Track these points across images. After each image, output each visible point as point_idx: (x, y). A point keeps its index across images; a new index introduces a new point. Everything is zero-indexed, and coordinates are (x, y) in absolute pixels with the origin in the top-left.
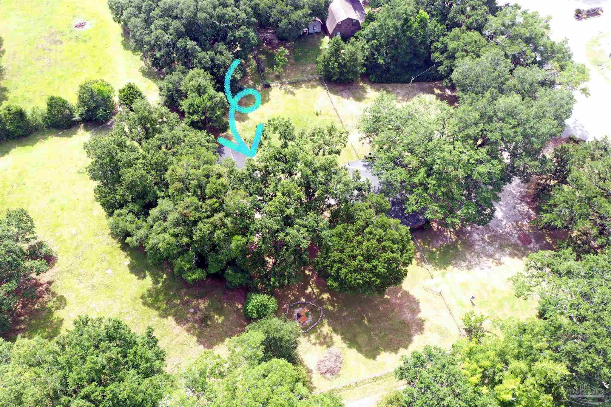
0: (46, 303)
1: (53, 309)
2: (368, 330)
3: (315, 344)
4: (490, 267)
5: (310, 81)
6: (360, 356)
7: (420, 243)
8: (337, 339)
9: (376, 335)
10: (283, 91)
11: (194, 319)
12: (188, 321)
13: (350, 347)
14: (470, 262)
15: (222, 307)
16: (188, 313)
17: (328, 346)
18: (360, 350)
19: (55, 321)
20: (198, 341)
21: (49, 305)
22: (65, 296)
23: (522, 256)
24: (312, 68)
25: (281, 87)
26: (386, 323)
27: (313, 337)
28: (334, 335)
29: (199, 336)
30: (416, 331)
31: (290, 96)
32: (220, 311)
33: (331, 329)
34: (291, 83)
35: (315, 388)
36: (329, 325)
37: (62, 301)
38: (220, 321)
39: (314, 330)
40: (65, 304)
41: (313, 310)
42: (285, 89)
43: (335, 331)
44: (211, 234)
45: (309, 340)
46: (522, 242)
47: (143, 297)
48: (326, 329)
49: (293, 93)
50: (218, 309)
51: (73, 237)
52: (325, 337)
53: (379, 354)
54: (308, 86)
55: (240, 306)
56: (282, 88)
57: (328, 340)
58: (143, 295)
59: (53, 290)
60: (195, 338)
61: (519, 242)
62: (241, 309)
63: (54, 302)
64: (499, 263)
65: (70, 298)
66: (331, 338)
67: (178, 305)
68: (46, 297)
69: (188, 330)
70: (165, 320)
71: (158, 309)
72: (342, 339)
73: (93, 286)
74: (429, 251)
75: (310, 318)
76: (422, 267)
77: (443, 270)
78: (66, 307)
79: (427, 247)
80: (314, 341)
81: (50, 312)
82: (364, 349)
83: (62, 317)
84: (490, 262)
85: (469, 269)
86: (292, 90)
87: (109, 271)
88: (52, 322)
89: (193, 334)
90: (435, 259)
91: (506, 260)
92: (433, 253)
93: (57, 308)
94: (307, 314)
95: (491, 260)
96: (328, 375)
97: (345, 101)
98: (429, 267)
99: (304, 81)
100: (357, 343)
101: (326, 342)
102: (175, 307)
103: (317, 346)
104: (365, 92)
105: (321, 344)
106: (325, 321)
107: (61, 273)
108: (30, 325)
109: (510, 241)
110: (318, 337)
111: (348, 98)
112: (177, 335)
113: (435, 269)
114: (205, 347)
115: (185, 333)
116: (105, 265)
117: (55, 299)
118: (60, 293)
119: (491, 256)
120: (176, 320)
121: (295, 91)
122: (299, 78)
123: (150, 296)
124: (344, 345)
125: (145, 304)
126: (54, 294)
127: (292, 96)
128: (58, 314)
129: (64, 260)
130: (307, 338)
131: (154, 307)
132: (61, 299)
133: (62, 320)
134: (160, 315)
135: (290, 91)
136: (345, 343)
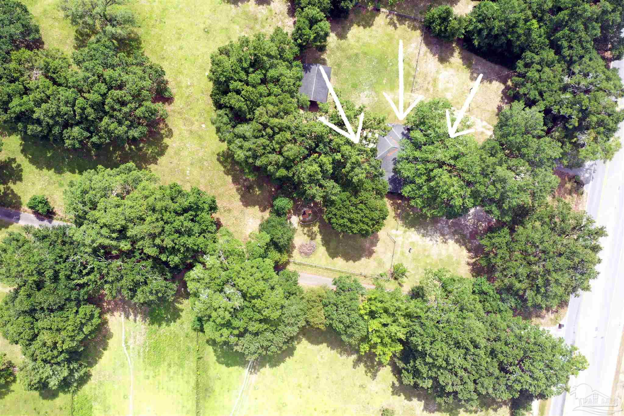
0: (161, 129)
1: (164, 136)
2: (339, 241)
3: (305, 234)
4: (437, 241)
5: (415, 20)
6: (326, 253)
7: (405, 204)
8: (319, 237)
9: (342, 246)
10: (388, 20)
11: (243, 184)
12: (239, 184)
13: (323, 245)
14: (427, 232)
15: (263, 185)
16: (241, 178)
17: (312, 239)
18: (328, 250)
19: (164, 145)
20: (240, 199)
21: (162, 132)
22: (173, 130)
23: (463, 245)
24: (424, 6)
25: (388, 15)
26: (352, 243)
27: (306, 229)
28: (318, 234)
29: (242, 196)
30: (366, 255)
31: (391, 29)
32: (260, 187)
33: (318, 230)
34: (398, 15)
35: (292, 257)
36: (319, 228)
37: (170, 133)
38: (258, 193)
39: (308, 226)
40: (172, 136)
41: (314, 213)
42: (391, 19)
43: (321, 232)
44: (266, 166)
45: (303, 230)
46: (470, 236)
47: (218, 155)
48: (316, 229)
50: (259, 184)
51: (187, 87)
52: (313, 233)
53: (337, 257)
54: (410, 25)
55: (273, 189)
56: (389, 17)
57: (313, 236)
58: (219, 153)
59: (166, 122)
60: (239, 197)
61: (468, 235)
62: (273, 191)
63: (166, 131)
64: (445, 242)
65: (176, 132)
66: (316, 235)
67: (237, 171)
68: (161, 125)
69: (238, 190)
70: (227, 176)
71: (225, 167)
72: (322, 238)
73: (191, 132)
74: (407, 213)
75: (310, 217)
76: (396, 220)
77: (407, 229)
78: (172, 138)
79: (408, 209)
80: (305, 232)
81: (162, 138)
82: (331, 250)
83: (168, 143)
84: (440, 239)
85: (423, 236)
86: (396, 22)
87: (203, 126)
88: (162, 144)
89: (239, 193)
90: (407, 219)
91: (451, 242)
92: (409, 215)
93: (167, 136)
94: (309, 214)
95: (441, 237)
96: (303, 254)
97: (430, 56)
98: (400, 222)
99: (410, 18)
100: (329, 245)
101: (312, 236)
102: (235, 170)
103: (306, 236)
104: (452, 55)
105: (309, 236)
106: (318, 224)
107: (174, 111)
108: (148, 139)
109: (463, 232)
110: (308, 231)
111: (434, 55)
112: (230, 189)
113: (403, 226)
114: (243, 205)
115: (235, 190)
116: (202, 120)
117: (166, 129)
118: (170, 126)
119: (443, 235)
120: (233, 180)
121: (398, 25)
122: (407, 12)
123: (223, 156)
124: (321, 243)
125: (218, 160)
126: (166, 125)
127: (394, 28)
128: (166, 141)
129: (178, 103)
130: (302, 229)
131: (223, 165)
132: (170, 131)
133: (168, 146)
134: (224, 172)
135: (394, 22)
136: (322, 241)
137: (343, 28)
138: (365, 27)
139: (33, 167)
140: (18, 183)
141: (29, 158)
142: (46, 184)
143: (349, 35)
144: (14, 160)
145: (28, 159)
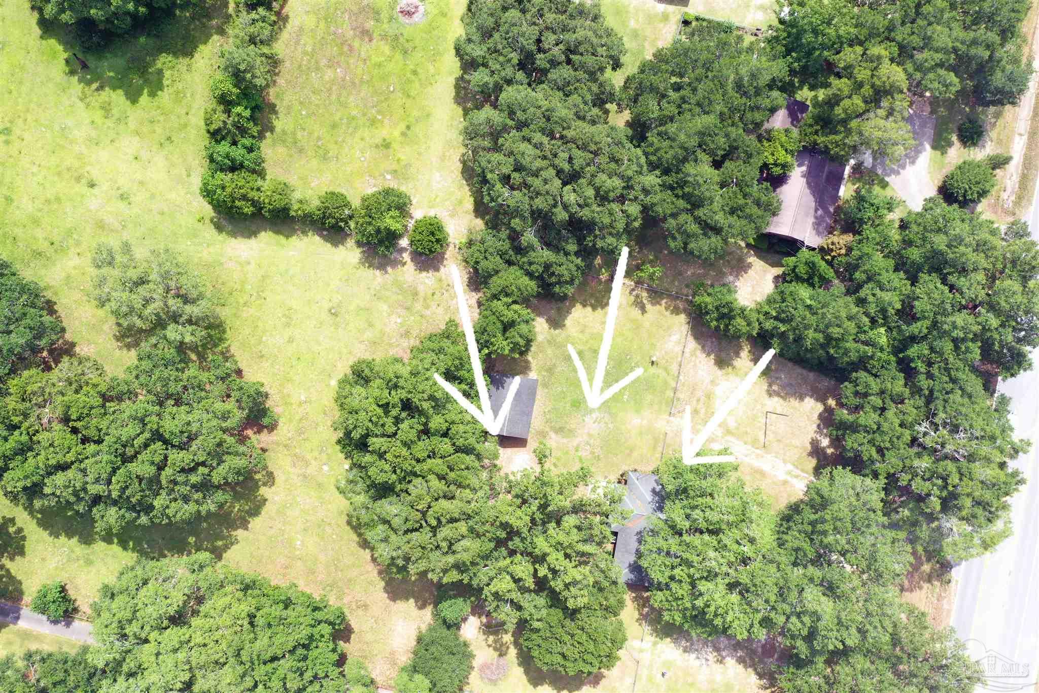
0: (255, 473)
1: (260, 483)
3: (489, 646)
4: (707, 660)
5: (677, 297)
6: (524, 678)
8: (513, 652)
10: (632, 298)
13: (519, 665)
14: (692, 644)
17: (501, 655)
18: (527, 672)
19: (259, 498)
20: (385, 588)
21: (257, 477)
22: (275, 474)
23: (750, 666)
24: (693, 274)
25: (633, 290)
27: (491, 638)
28: (512, 647)
29: (387, 583)
30: (590, 683)
31: (636, 312)
33: (512, 639)
34: (650, 290)
35: (468, 683)
36: (513, 636)
37: (270, 479)
39: (495, 633)
40: (273, 484)
42: (637, 296)
43: (515, 643)
45: (487, 640)
46: (763, 653)
47: (349, 515)
48: (507, 638)
49: (643, 309)
51: (300, 404)
52: (502, 645)
53: (542, 684)
54: (670, 306)
56: (634, 293)
57: (504, 649)
59: (265, 461)
60: (383, 584)
61: (760, 650)
63: (263, 475)
64: (721, 661)
65: (280, 477)
66: (508, 648)
69: (380, 573)
70: (362, 550)
72: (517, 654)
73: (305, 477)
76: (640, 625)
77: (658, 639)
78: (273, 487)
80: (490, 642)
81: (258, 488)
82: (532, 674)
83: (266, 496)
84: (712, 656)
85: (685, 651)
86: (645, 302)
87: (326, 468)
88: (256, 497)
89: (383, 579)
90: (659, 623)
91: (730, 662)
93: (265, 484)
95: (715, 654)
96: (486, 680)
97: (702, 356)
98: (647, 629)
99: (669, 295)
101: (502, 652)
103: (491, 649)
104: (737, 355)
105: (495, 649)
107: (278, 444)
109: (752, 645)
110: (495, 641)
111: (708, 355)
112: (368, 572)
113: (652, 635)
114: (388, 598)
115: (375, 574)
116: (324, 457)
117: (264, 473)
118: (271, 467)
119: (717, 649)
121: (649, 307)
122: (665, 285)
124: (515, 661)
125: (349, 523)
126: (265, 466)
127: (639, 312)
128: (263, 491)
129: (284, 430)
130: (484, 637)
131: (356, 532)
132: (270, 475)
133: (266, 500)
134: (358, 543)
135: (642, 301)
136: (518, 658)
137: (559, 309)
138: (594, 308)
139: (45, 534)
140: (18, 558)
141: (38, 519)
142: (65, 561)
143: (569, 321)
144: (12, 521)
145: (35, 521)
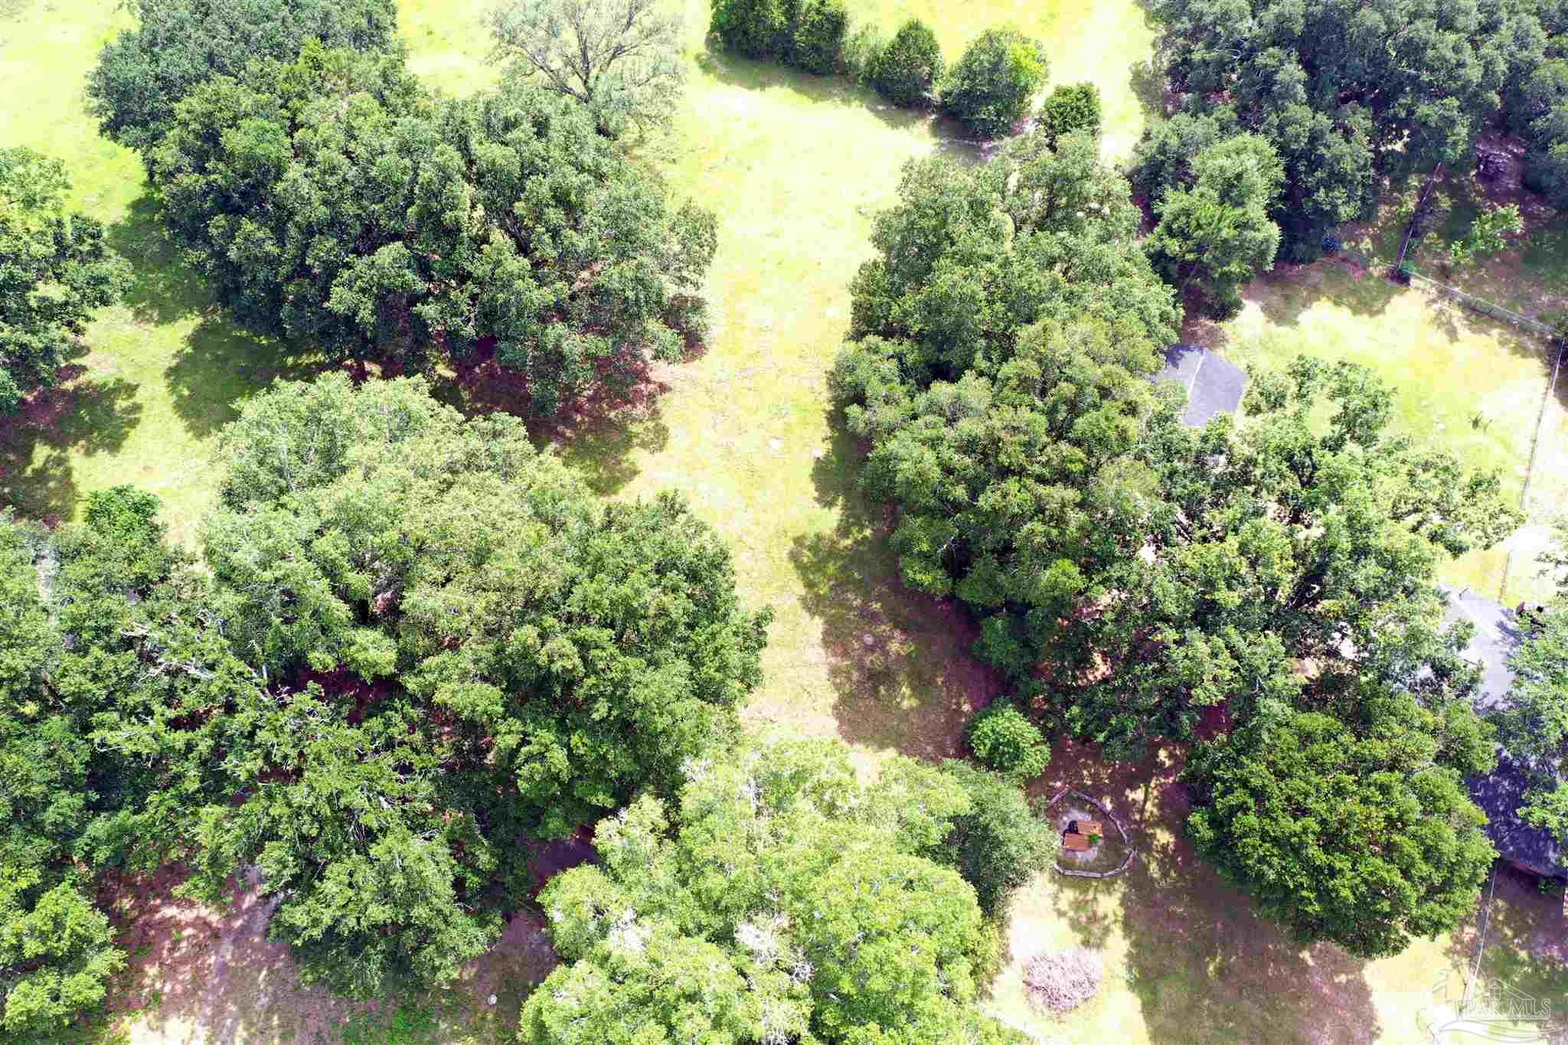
0: (633, 420)
1: (635, 441)
2: (1201, 986)
3: (1061, 914)
5: (1524, 330)
6: (1139, 1020)
7: (1497, 910)
8: (1118, 944)
9: (1213, 1015)
10: (1432, 312)
11: (861, 660)
12: (845, 654)
13: (1131, 986)
15: (931, 682)
16: (859, 638)
17: (1086, 943)
18: (1149, 1009)
19: (625, 465)
20: (835, 707)
21: (634, 428)
22: (672, 432)
24: (1552, 303)
25: (1434, 301)
26: (1256, 1010)
27: (1069, 895)
28: (1117, 931)
29: (844, 700)
31: (1440, 337)
32: (921, 684)
33: (1121, 912)
34: (1469, 308)
35: (991, 997)
36: (1123, 903)
37: (659, 438)
38: (905, 704)
39: (1081, 883)
40: (661, 448)
41: (1113, 841)
42: (1441, 312)
43: (1127, 925)
45: (1056, 898)
47: (798, 541)
48: (1109, 904)
49: (1452, 333)
50: (920, 677)
51: (761, 330)
52: (1093, 918)
54: (1508, 340)
55: (966, 707)
56: (1435, 306)
57: (1096, 929)
58: (803, 537)
59: (659, 405)
60: (833, 697)
62: (965, 715)
63: (647, 429)
65: (677, 441)
66: (1107, 930)
67: (851, 608)
68: (640, 409)
69: (834, 672)
70: (806, 615)
71: (810, 585)
72: (1129, 955)
73: (729, 452)
74: (1505, 948)
75: (1092, 854)
76: (1456, 966)
78: (657, 454)
79: (1509, 933)
80: (1063, 905)
81: (627, 443)
82: (1160, 1019)
83: (640, 465)
86: (1457, 324)
87: (775, 444)
88: (619, 463)
89: (837, 687)
90: (1506, 976)
92: (1512, 959)
93: (644, 445)
94: (1092, 841)
96: (1038, 998)
99: (1506, 323)
100: (1154, 992)
101: (1089, 930)
102: (841, 605)
103: (1064, 923)
105: (1075, 925)
106: (1120, 887)
107: (694, 382)
108: (581, 439)
110: (1078, 906)
112: (808, 664)
114: (840, 730)
115: (824, 672)
116: (778, 426)
117: (651, 424)
118: (667, 420)
120: (826, 633)
121: (1464, 333)
122: (1497, 306)
123: (814, 549)
124: (1122, 972)
125: (794, 557)
126: (655, 414)
127: (1445, 338)
128: (637, 456)
129: (715, 364)
130: (1053, 888)
131: (804, 576)
132: (661, 433)
133: (635, 473)
134: (803, 600)
135: (1449, 323)
136: (1130, 968)
137: (1287, 298)
138: (1356, 311)
139: (178, 426)
140: (102, 454)
141: (181, 396)
142: (187, 482)
143: (1306, 317)
144: (131, 390)
145: (174, 398)
